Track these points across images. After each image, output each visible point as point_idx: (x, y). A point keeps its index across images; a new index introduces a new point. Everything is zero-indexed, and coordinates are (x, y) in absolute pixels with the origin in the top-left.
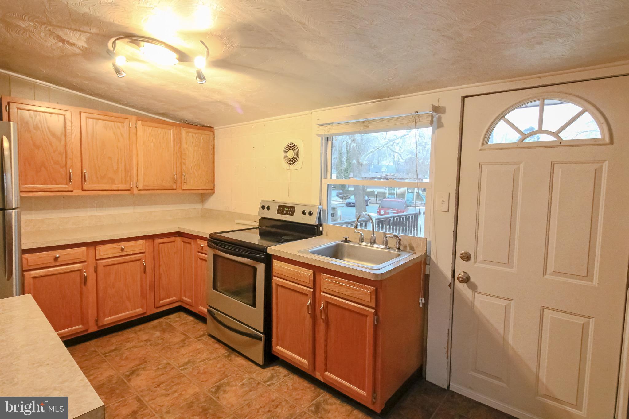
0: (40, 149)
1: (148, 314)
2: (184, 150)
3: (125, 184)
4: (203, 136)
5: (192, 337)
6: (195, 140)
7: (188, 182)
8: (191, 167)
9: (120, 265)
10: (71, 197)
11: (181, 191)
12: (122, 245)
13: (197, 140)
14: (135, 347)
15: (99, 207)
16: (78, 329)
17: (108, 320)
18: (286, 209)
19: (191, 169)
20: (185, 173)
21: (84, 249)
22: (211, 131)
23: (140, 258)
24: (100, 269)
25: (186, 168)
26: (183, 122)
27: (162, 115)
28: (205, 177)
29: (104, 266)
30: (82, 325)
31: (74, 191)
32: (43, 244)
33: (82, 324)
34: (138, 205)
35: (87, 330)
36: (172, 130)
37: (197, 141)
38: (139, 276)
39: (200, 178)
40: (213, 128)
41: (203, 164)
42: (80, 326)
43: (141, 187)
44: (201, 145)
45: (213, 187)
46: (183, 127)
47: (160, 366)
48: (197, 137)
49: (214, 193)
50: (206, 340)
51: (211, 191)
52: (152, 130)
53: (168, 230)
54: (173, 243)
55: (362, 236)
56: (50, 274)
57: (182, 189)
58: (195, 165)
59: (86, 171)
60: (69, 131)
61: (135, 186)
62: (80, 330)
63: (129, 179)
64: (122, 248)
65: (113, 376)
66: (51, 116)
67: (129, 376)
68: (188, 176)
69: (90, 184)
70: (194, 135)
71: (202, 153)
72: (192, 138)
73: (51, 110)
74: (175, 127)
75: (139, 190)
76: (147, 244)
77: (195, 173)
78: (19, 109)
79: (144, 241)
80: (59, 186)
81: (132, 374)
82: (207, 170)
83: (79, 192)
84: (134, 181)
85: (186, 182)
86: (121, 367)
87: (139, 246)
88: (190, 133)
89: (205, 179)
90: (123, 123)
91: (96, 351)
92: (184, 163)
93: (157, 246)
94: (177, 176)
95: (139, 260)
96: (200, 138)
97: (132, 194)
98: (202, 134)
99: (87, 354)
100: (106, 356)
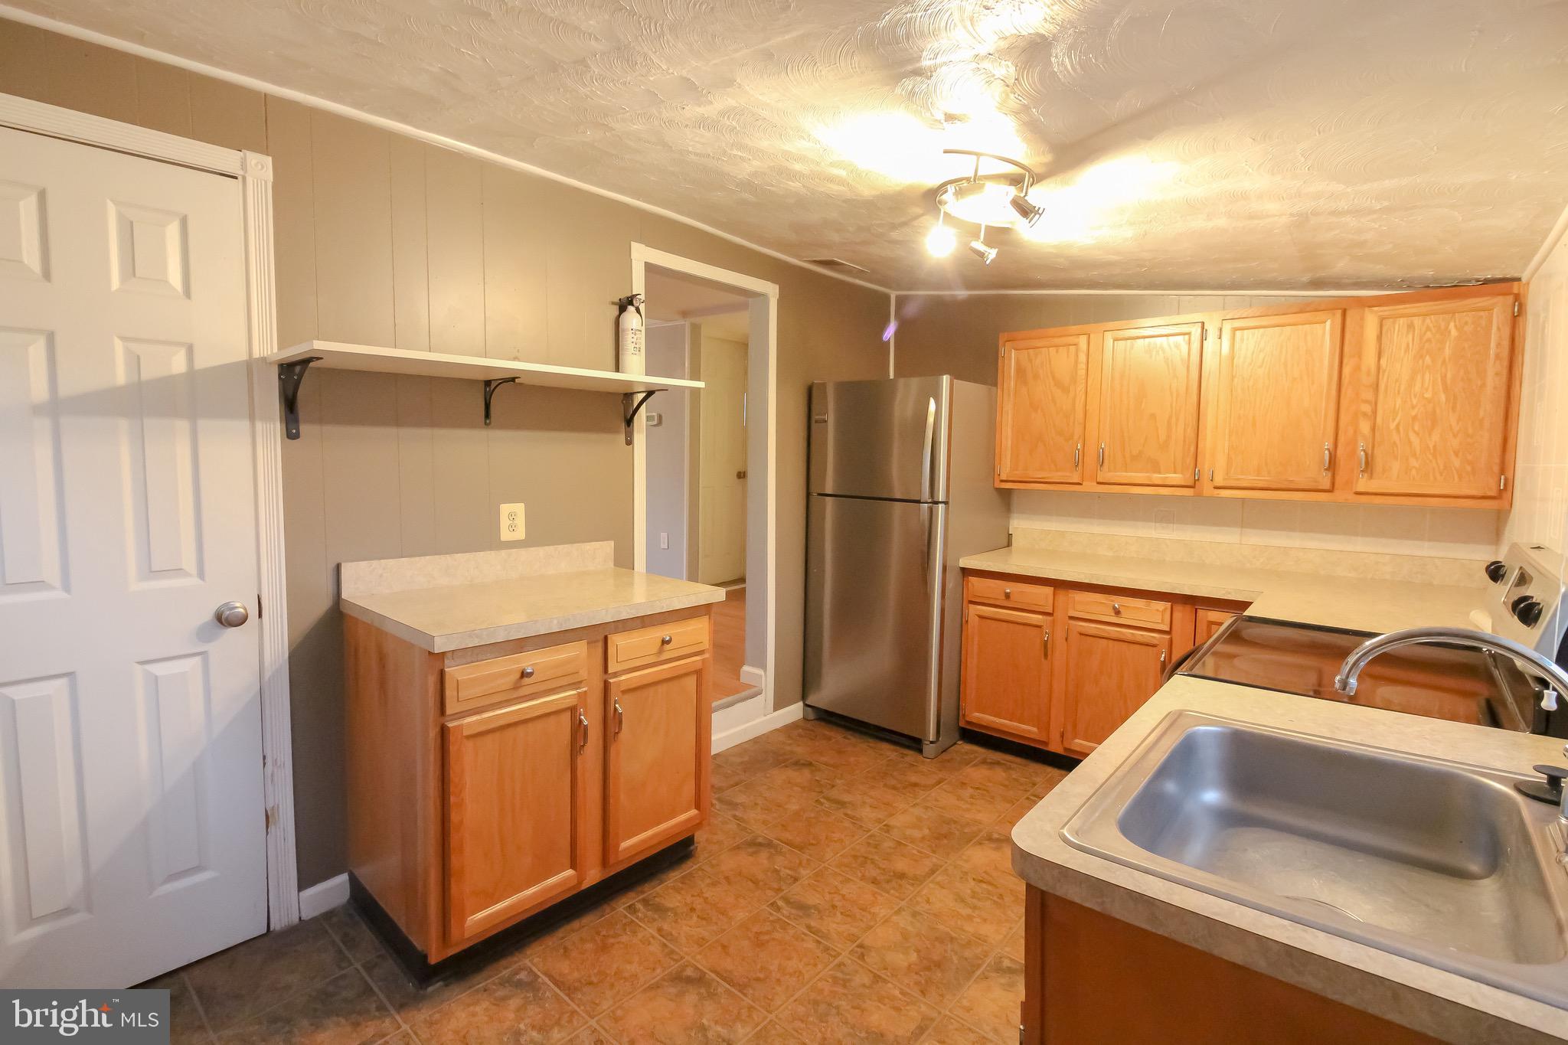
0: (1039, 411)
2: (1370, 373)
3: (1183, 473)
4: (1467, 317)
6: (1421, 337)
7: (1377, 468)
8: (1399, 423)
9: (1110, 642)
10: (1077, 494)
11: (1351, 497)
12: (1119, 601)
13: (1429, 335)
16: (1029, 731)
17: (1083, 745)
19: (1397, 427)
20: (1367, 443)
21: (1049, 591)
22: (1505, 293)
23: (1155, 642)
24: (1075, 637)
25: (1373, 429)
27: (1319, 285)
28: (1457, 456)
29: (1081, 634)
30: (1038, 729)
31: (1084, 483)
32: (989, 566)
33: (1038, 727)
35: (1046, 743)
36: (1328, 323)
37: (1429, 340)
38: (1151, 682)
39: (1436, 457)
40: (1517, 280)
41: (1454, 409)
42: (1035, 729)
43: (1219, 482)
44: (1447, 352)
45: (1496, 489)
46: (1368, 307)
48: (1429, 328)
49: (1504, 510)
51: (1492, 504)
52: (1262, 336)
56: (997, 617)
57: (1354, 491)
58: (1414, 418)
59: (1105, 446)
60: (1082, 372)
61: (1206, 477)
62: (1032, 736)
63: (1190, 460)
64: (1114, 608)
65: (980, 823)
66: (1057, 352)
67: (990, 839)
68: (1378, 452)
69: (1109, 471)
70: (1417, 321)
71: (1449, 376)
72: (1408, 333)
73: (1057, 341)
74: (1340, 312)
75: (1216, 488)
76: (1177, 615)
77: (1410, 442)
78: (1016, 349)
79: (1169, 604)
80: (1060, 474)
81: (998, 840)
82: (1470, 431)
83: (1089, 486)
84: (1206, 467)
85: (1369, 466)
86: (1008, 824)
87: (1156, 614)
88: (1400, 317)
89: (1457, 462)
90: (1189, 334)
91: (1034, 784)
92: (1365, 414)
93: (1205, 628)
94: (1340, 452)
95: (1154, 646)
96: (1443, 327)
97: (1199, 495)
98: (1454, 313)
99: (1023, 780)
100: (1028, 798)
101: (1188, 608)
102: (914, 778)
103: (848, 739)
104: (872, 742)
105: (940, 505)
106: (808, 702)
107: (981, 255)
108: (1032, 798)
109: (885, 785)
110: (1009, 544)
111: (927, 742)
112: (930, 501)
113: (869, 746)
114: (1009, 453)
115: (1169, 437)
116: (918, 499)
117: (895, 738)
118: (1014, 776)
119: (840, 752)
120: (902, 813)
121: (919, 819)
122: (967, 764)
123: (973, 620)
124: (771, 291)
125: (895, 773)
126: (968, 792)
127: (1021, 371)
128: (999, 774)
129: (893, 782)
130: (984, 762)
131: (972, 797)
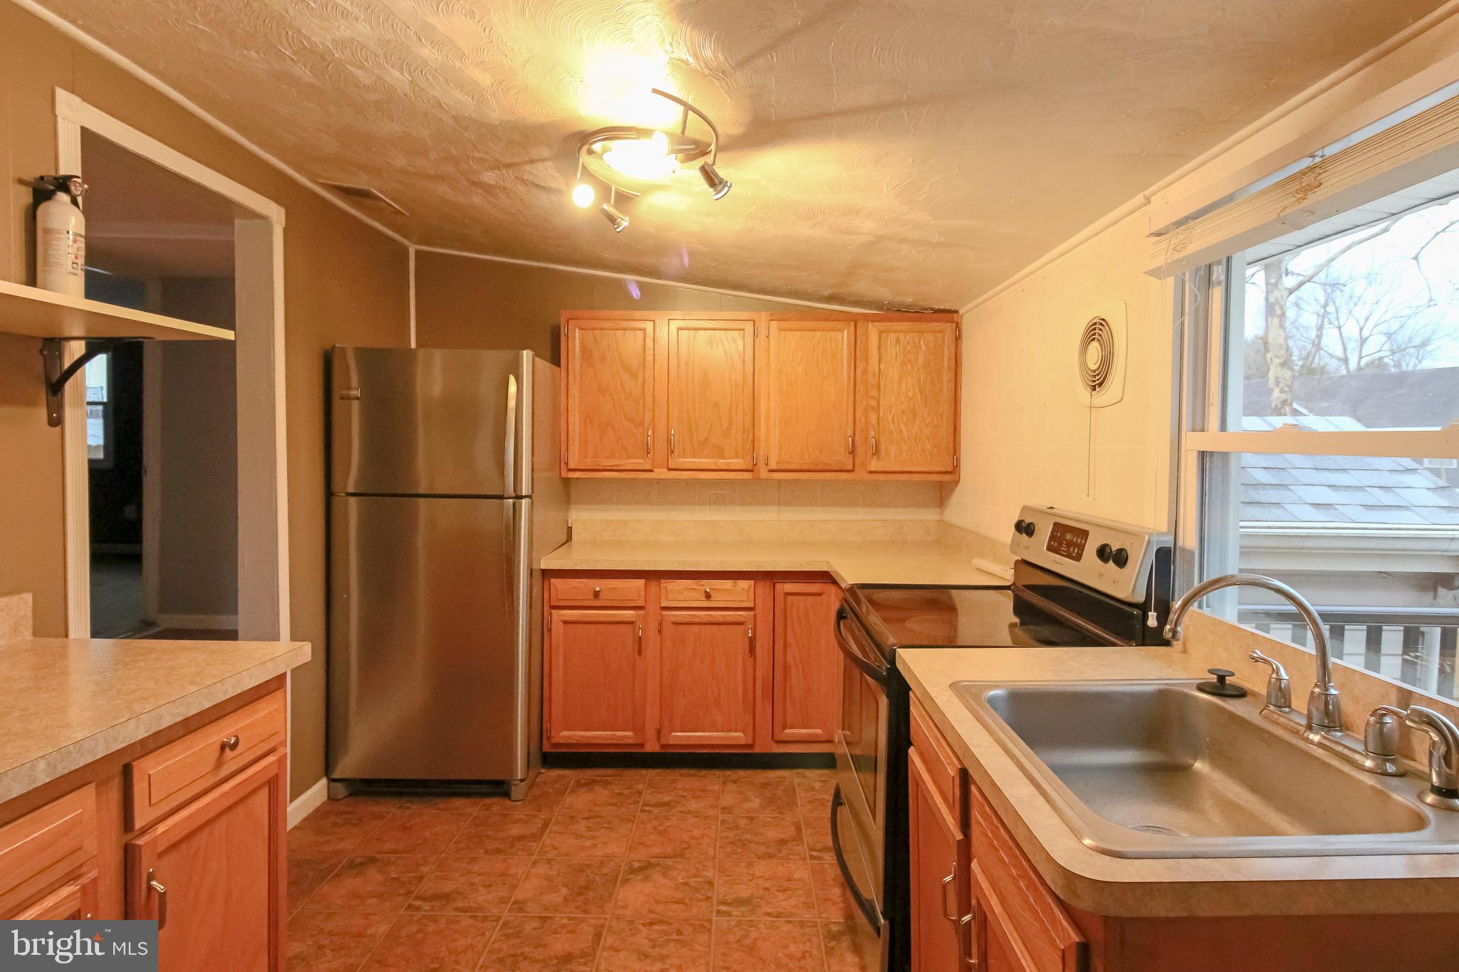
0: (608, 395)
1: (757, 750)
2: (874, 375)
3: (743, 458)
4: (930, 336)
5: (805, 843)
6: (905, 349)
7: (883, 452)
8: (894, 416)
9: (703, 627)
10: (648, 482)
11: (867, 475)
12: (709, 585)
13: (909, 348)
14: (697, 814)
15: (715, 503)
16: (625, 737)
17: (680, 737)
18: (1069, 536)
19: (893, 419)
20: (875, 431)
21: (640, 583)
22: (952, 321)
23: (743, 620)
24: (667, 627)
25: (878, 419)
26: (887, 309)
27: (831, 299)
28: (929, 441)
29: (675, 623)
30: (634, 733)
31: (655, 470)
32: (576, 564)
33: (633, 730)
34: (788, 504)
35: (642, 745)
36: (845, 332)
37: (909, 352)
38: (740, 660)
39: (916, 442)
40: (957, 312)
41: (926, 407)
42: (630, 734)
43: (773, 465)
44: (921, 361)
45: (952, 467)
46: (872, 321)
47: (692, 881)
48: (909, 343)
49: (957, 482)
50: (826, 866)
51: (947, 478)
52: (800, 338)
53: (802, 565)
54: (818, 598)
55: (1279, 680)
56: (587, 619)
57: (868, 470)
58: (903, 412)
59: (675, 432)
60: (650, 358)
61: (761, 463)
62: (630, 741)
63: (749, 446)
64: (706, 592)
65: (614, 857)
66: (624, 335)
67: (633, 871)
68: (883, 439)
69: (680, 457)
70: (902, 336)
71: (922, 381)
72: (896, 346)
73: (625, 324)
74: (853, 323)
75: (771, 471)
76: (759, 591)
77: (901, 432)
78: (581, 329)
79: (752, 582)
80: (632, 461)
81: (641, 869)
82: (936, 423)
83: (661, 473)
84: (762, 451)
85: (876, 452)
86: (640, 846)
87: (741, 591)
88: (892, 332)
89: (929, 446)
90: (743, 330)
91: (640, 793)
92: (873, 408)
93: (782, 599)
94: (856, 438)
95: (741, 623)
96: (917, 342)
97: (758, 479)
98: (923, 332)
99: (626, 792)
100: (643, 811)
101: (768, 584)
102: (515, 831)
103: (409, 808)
104: (442, 803)
105: (523, 501)
106: (335, 776)
107: (612, 220)
108: (647, 808)
109: (487, 852)
110: (569, 538)
111: (516, 783)
112: (514, 495)
113: (439, 809)
114: (577, 439)
115: (730, 424)
116: (502, 493)
117: (466, 788)
118: (617, 791)
119: (404, 828)
120: (526, 878)
121: (548, 878)
122: (563, 794)
123: (557, 627)
124: (276, 214)
125: (490, 833)
126: (581, 826)
127: (586, 353)
128: (601, 794)
129: (492, 845)
130: (579, 785)
131: (589, 829)
